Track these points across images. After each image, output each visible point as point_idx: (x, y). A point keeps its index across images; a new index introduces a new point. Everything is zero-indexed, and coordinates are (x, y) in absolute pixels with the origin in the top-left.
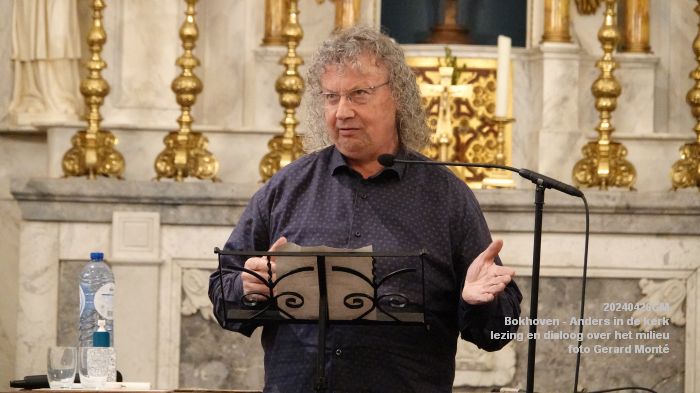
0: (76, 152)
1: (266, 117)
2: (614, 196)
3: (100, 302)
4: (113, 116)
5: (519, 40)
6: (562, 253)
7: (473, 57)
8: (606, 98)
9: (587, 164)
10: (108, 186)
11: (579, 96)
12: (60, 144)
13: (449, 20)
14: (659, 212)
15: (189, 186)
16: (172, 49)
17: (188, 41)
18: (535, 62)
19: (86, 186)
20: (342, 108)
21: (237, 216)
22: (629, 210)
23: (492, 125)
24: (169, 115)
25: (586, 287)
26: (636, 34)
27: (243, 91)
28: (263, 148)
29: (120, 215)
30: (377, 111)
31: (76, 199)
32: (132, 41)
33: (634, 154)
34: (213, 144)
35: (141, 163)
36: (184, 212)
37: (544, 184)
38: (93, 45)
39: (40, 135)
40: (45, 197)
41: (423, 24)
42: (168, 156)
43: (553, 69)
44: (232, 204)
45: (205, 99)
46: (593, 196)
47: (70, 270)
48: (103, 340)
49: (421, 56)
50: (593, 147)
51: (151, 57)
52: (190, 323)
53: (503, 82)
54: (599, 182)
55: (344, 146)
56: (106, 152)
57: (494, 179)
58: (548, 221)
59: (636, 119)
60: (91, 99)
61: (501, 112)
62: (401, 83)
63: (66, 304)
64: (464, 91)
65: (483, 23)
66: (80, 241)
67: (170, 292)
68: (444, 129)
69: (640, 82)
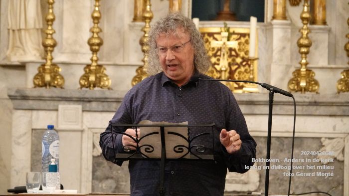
0: (40, 75)
1: (134, 57)
2: (308, 97)
5: (261, 19)
6: (282, 125)
7: (238, 27)
8: (304, 48)
9: (295, 80)
10: (56, 92)
11: (291, 46)
12: (32, 71)
13: (226, 9)
14: (331, 104)
15: (96, 92)
16: (88, 24)
17: (96, 19)
18: (269, 30)
19: (45, 92)
20: (169, 55)
22: (316, 104)
23: (247, 61)
24: (86, 57)
25: (295, 142)
26: (319, 15)
27: (123, 44)
28: (133, 73)
29: (62, 106)
31: (40, 98)
32: (68, 20)
33: (318, 75)
34: (109, 71)
35: (73, 80)
36: (94, 105)
37: (273, 91)
38: (49, 22)
39: (22, 67)
40: (25, 98)
41: (213, 11)
42: (86, 77)
43: (278, 33)
44: (117, 101)
45: (105, 48)
46: (298, 96)
47: (37, 134)
48: (54, 169)
49: (213, 27)
50: (298, 71)
51: (78, 28)
52: (97, 160)
53: (253, 39)
54: (301, 90)
56: (55, 75)
57: (249, 88)
58: (276, 109)
59: (319, 58)
60: (48, 48)
61: (252, 55)
63: (35, 151)
64: (233, 44)
65: (242, 11)
66: (42, 119)
67: (87, 145)
68: (224, 64)
69: (321, 39)
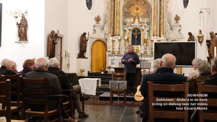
0: (112, 52)
1: (124, 50)
2: (146, 55)
3: (114, 62)
4: (115, 50)
5: (140, 45)
6: (143, 58)
7: (137, 46)
8: (146, 49)
9: (145, 53)
10: (114, 54)
11: (144, 49)
12: (111, 52)
13: (136, 44)
14: (149, 56)
15: (119, 54)
16: (118, 46)
17: (119, 45)
19: (113, 54)
20: (129, 49)
21: (123, 56)
22: (147, 56)
23: (138, 50)
24: (118, 50)
25: (144, 61)
26: (148, 45)
27: (123, 48)
28: (124, 52)
29: (115, 56)
30: (131, 50)
31: (112, 55)
32: (116, 45)
33: (148, 52)
34: (121, 52)
35: (116, 53)
36: (119, 56)
37: (142, 54)
38: (113, 46)
39: (110, 51)
40: (110, 55)
41: (134, 44)
42: (118, 52)
43: (142, 47)
44: (122, 56)
45: (120, 49)
46: (145, 55)
47: (112, 60)
48: (114, 64)
49: (134, 46)
50: (145, 52)
51: (117, 46)
52: (120, 63)
53: (139, 48)
54: (145, 54)
55: (129, 52)
56: (114, 52)
57: (139, 54)
58: (142, 57)
59: (148, 50)
60: (113, 49)
61: (139, 50)
62: (133, 48)
63: (112, 62)
64: (137, 48)
65: (138, 44)
66: (112, 58)
67: (118, 61)
68: (135, 51)
69: (148, 48)
